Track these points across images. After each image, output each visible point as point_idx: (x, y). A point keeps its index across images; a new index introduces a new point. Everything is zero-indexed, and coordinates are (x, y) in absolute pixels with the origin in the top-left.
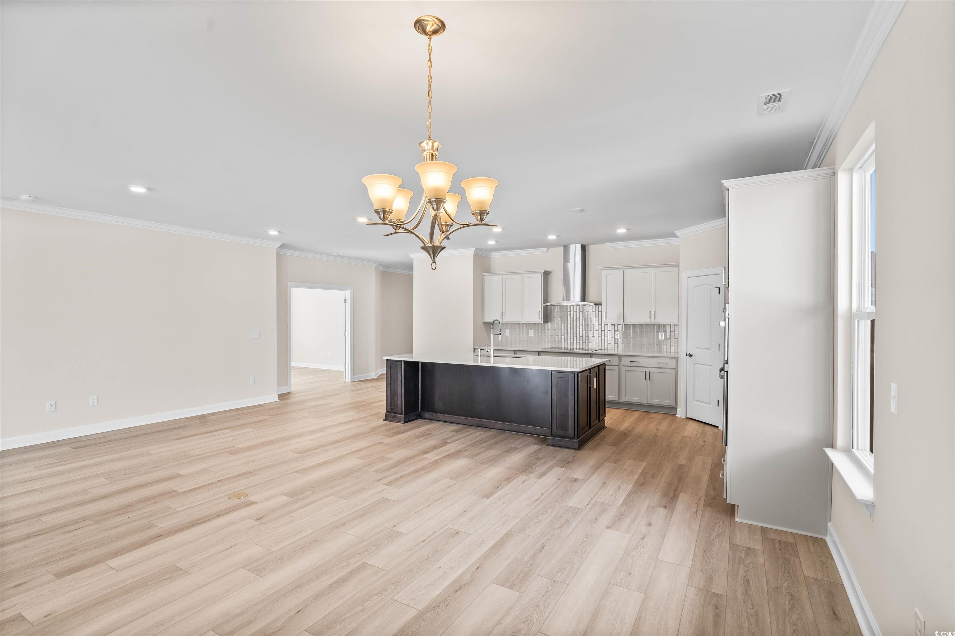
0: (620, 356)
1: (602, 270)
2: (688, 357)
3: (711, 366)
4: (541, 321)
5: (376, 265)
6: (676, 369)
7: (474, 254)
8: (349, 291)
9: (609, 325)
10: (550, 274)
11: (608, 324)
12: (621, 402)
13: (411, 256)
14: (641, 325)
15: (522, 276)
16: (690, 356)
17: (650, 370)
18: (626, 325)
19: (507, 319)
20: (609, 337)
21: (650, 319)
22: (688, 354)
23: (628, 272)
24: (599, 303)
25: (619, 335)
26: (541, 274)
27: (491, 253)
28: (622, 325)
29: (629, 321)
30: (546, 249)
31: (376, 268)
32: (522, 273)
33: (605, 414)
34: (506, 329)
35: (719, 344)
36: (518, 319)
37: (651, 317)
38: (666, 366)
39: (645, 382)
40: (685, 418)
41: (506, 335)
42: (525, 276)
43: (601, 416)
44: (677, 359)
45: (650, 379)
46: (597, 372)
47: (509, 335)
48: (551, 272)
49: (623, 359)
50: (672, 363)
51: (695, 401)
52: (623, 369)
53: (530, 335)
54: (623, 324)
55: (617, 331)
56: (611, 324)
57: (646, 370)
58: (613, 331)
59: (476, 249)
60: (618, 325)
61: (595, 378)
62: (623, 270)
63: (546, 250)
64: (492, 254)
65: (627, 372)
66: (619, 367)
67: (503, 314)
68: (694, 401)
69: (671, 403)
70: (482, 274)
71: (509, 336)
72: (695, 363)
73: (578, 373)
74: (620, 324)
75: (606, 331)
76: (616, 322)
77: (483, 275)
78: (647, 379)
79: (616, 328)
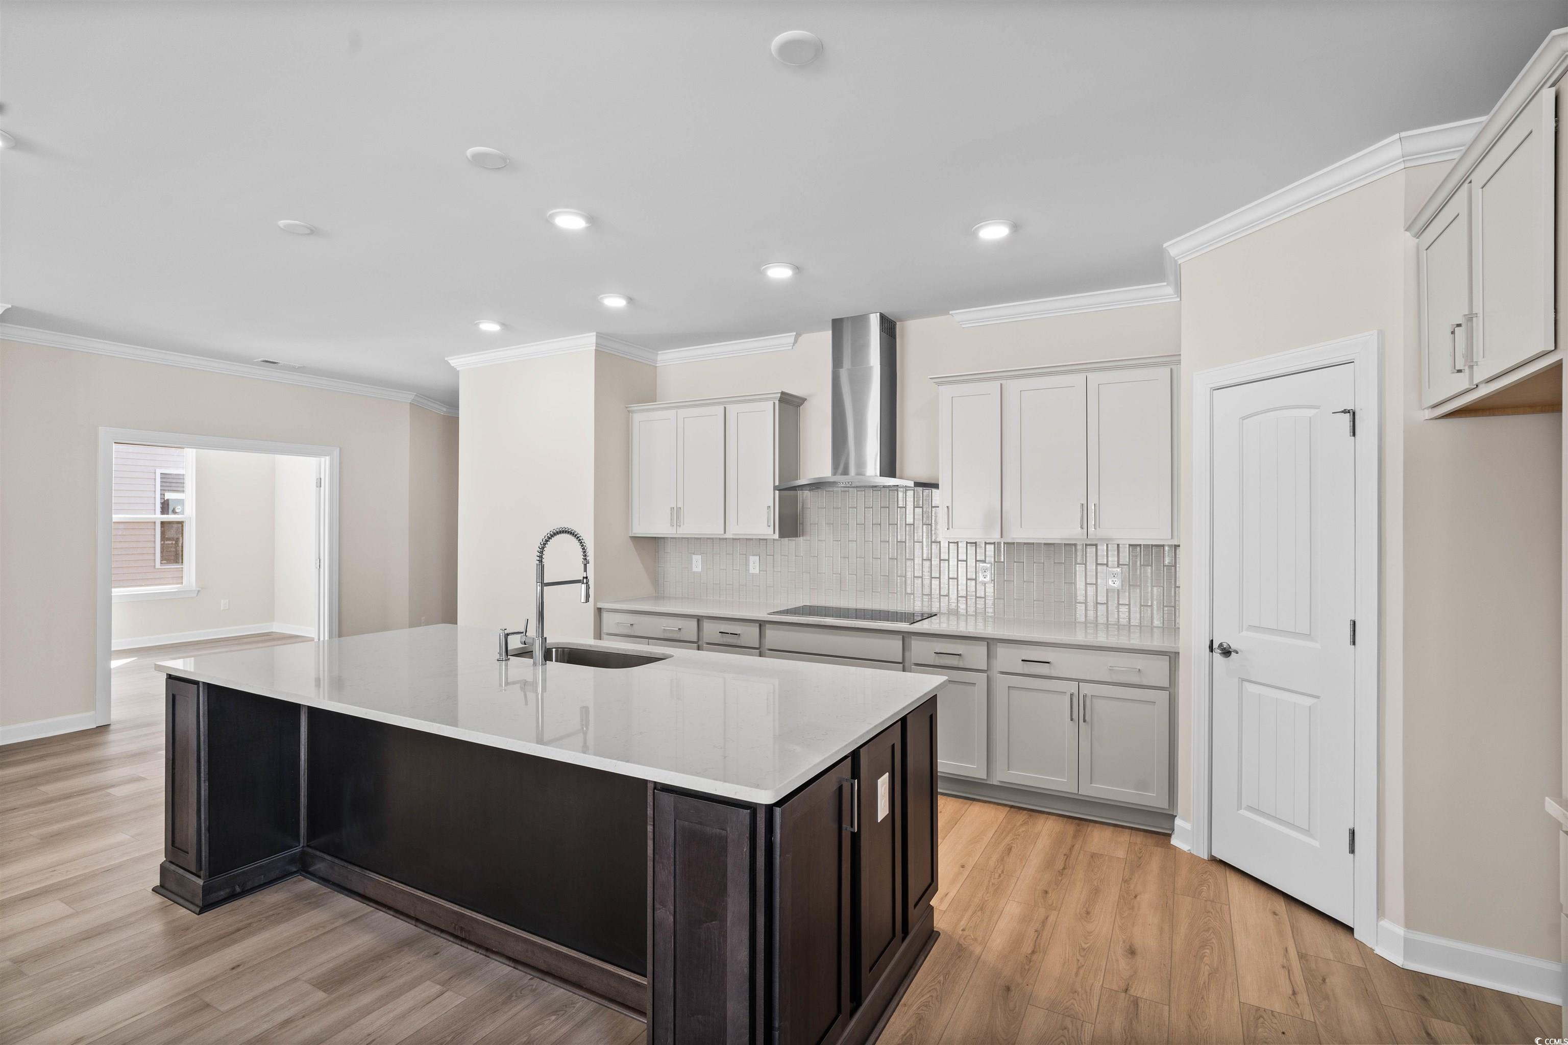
0: (990, 643)
1: (939, 384)
2: (1217, 656)
3: (1318, 697)
4: (774, 533)
5: (412, 397)
6: (1171, 688)
7: (595, 350)
8: (328, 458)
9: (962, 545)
10: (802, 404)
11: (957, 543)
12: (995, 783)
13: (454, 362)
14: (1053, 544)
15: (725, 408)
16: (1227, 652)
17: (1086, 689)
18: (1007, 544)
19: (689, 528)
20: (962, 580)
21: (1082, 528)
22: (1215, 645)
23: (1014, 387)
24: (933, 482)
25: (988, 574)
26: (774, 403)
27: (658, 354)
28: (996, 545)
29: (1018, 534)
30: (789, 337)
31: (414, 406)
32: (724, 403)
33: (934, 884)
34: (694, 554)
35: (1354, 622)
36: (714, 529)
37: (1084, 523)
38: (1135, 679)
39: (1069, 728)
40: (1206, 858)
41: (695, 569)
42: (732, 409)
43: (915, 906)
44: (1173, 657)
45: (1086, 718)
46: (893, 746)
47: (699, 569)
48: (806, 399)
49: (1001, 651)
50: (1157, 672)
51: (1245, 809)
52: (1001, 683)
53: (752, 571)
54: (999, 543)
55: (984, 561)
56: (967, 543)
57: (1072, 687)
58: (972, 562)
59: (599, 336)
60: (986, 543)
61: (886, 776)
62: (1001, 382)
63: (792, 340)
64: (659, 358)
65: (1012, 692)
66: (988, 676)
67: (676, 514)
68: (1239, 807)
69: (1155, 798)
70: (627, 407)
71: (700, 573)
72: (1243, 680)
73: (770, 808)
74: (992, 541)
75: (953, 562)
76: (977, 535)
77: (628, 411)
78: (1075, 716)
79: (980, 551)
